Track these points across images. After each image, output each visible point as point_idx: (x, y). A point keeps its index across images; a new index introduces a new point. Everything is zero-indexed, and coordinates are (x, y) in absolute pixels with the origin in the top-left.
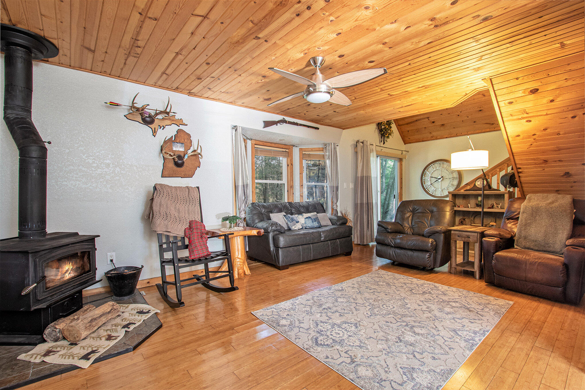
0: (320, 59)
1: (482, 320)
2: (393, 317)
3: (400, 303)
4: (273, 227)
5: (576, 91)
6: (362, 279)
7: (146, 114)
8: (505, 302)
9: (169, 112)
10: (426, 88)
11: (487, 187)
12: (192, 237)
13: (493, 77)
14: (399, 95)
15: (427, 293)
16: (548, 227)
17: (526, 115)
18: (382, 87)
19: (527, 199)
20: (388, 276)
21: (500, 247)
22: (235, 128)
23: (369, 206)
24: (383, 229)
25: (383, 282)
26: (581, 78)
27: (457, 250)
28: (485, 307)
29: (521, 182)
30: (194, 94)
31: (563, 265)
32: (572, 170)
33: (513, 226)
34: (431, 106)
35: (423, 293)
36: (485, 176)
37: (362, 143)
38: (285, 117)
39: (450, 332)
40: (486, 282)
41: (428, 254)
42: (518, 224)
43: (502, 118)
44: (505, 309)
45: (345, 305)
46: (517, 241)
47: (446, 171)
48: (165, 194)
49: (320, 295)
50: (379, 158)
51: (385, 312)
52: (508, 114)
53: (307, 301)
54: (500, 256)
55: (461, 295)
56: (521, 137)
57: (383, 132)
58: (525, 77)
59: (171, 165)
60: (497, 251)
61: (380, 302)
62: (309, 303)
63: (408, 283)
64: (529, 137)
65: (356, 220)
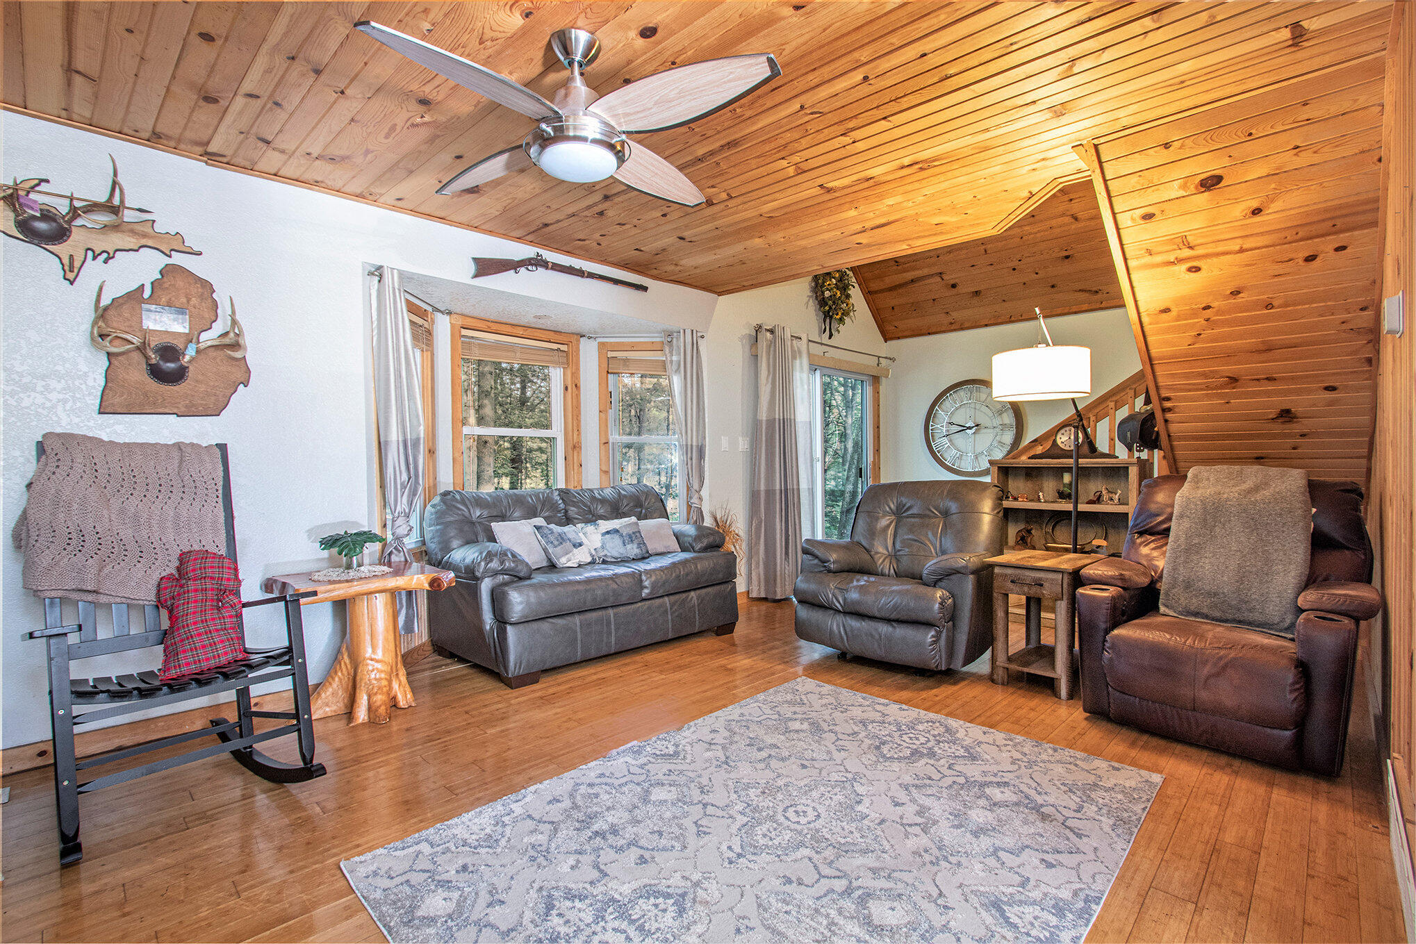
0: (581, 38)
1: (1078, 851)
2: (810, 859)
3: (840, 797)
4: (491, 561)
5: (1321, 184)
6: (745, 711)
7: (32, 209)
8: (1139, 779)
9: (119, 207)
10: (922, 169)
11: (1086, 449)
12: (177, 606)
13: (1102, 140)
14: (850, 190)
15: (922, 755)
16: (1245, 556)
17: (1186, 253)
18: (796, 159)
19: (1188, 479)
20: (821, 696)
21: (1123, 613)
22: (378, 272)
23: (789, 499)
24: (816, 561)
25: (802, 720)
26: (1337, 146)
27: (1011, 610)
28: (1084, 798)
29: (1169, 436)
30: (225, 160)
31: (1296, 667)
32: (1297, 403)
33: (1155, 554)
34: (939, 228)
35: (912, 754)
36: (1080, 420)
37: (772, 331)
38: (541, 251)
39: (984, 913)
40: (1085, 710)
41: (933, 633)
42: (1168, 547)
43: (1125, 259)
44: (1143, 806)
45: (668, 815)
46: (1167, 594)
47: (984, 409)
48: (78, 468)
49: (602, 775)
50: (818, 373)
51: (787, 838)
52: (1141, 249)
53: (550, 802)
54: (1126, 641)
55: (1019, 756)
56: (1174, 313)
57: (827, 308)
58: (1187, 141)
59: (137, 374)
60: (1115, 625)
61: (780, 796)
62: (555, 812)
63: (873, 722)
64: (1194, 314)
65: (756, 532)
